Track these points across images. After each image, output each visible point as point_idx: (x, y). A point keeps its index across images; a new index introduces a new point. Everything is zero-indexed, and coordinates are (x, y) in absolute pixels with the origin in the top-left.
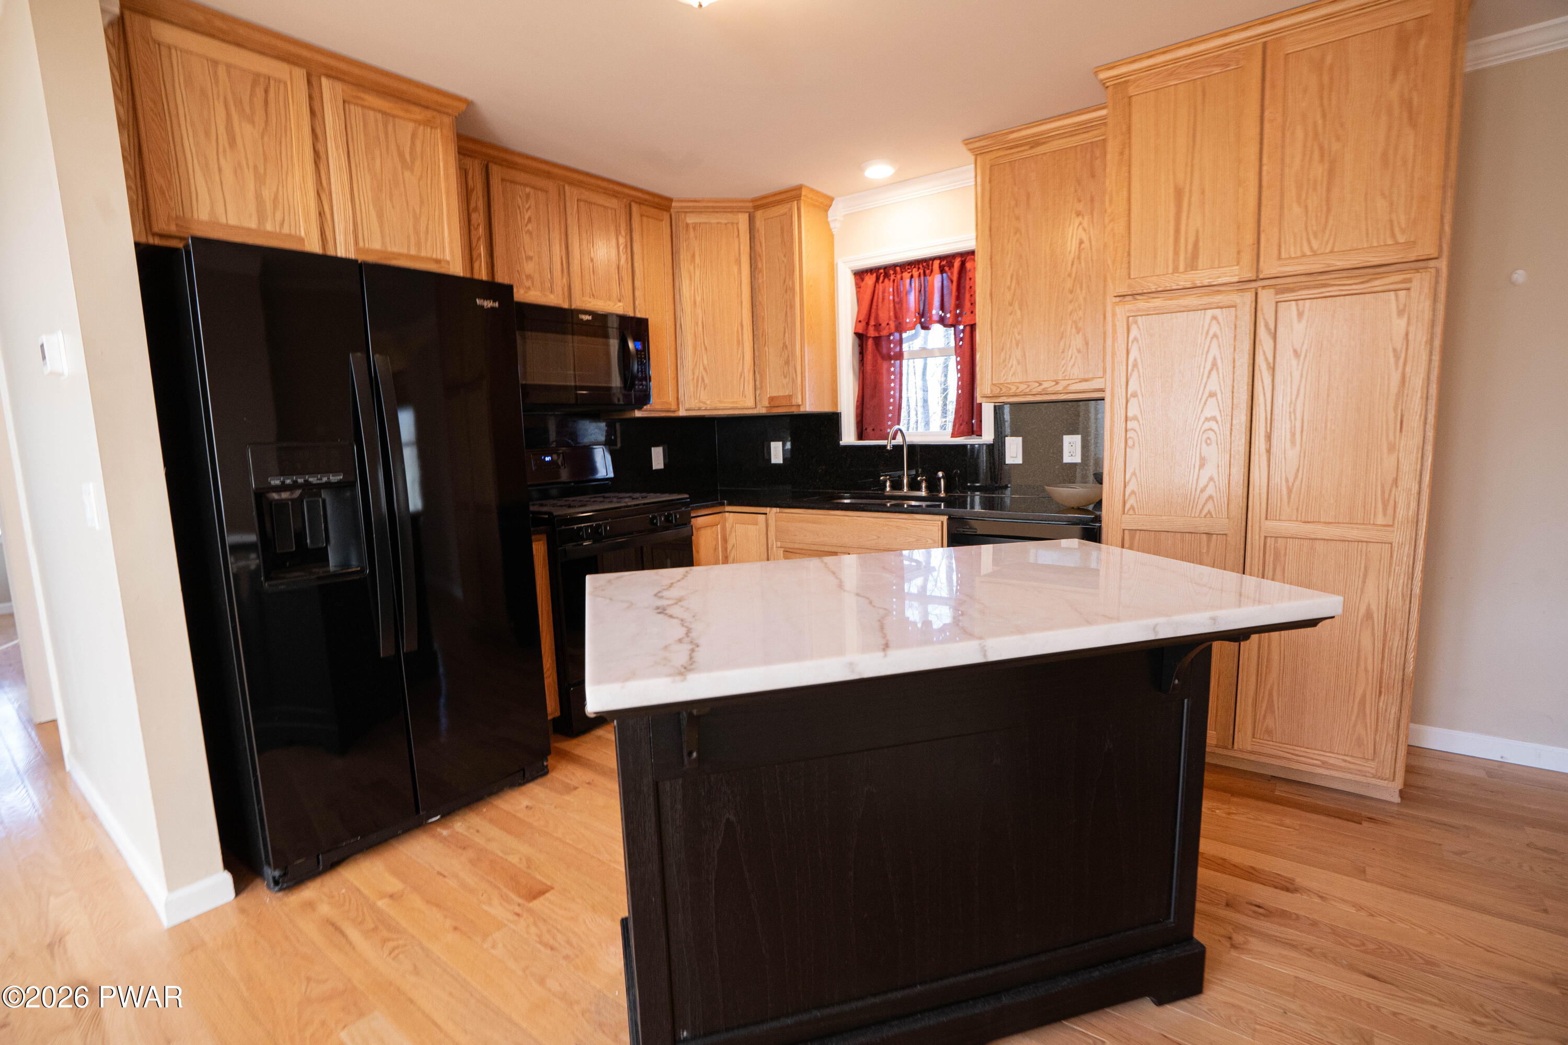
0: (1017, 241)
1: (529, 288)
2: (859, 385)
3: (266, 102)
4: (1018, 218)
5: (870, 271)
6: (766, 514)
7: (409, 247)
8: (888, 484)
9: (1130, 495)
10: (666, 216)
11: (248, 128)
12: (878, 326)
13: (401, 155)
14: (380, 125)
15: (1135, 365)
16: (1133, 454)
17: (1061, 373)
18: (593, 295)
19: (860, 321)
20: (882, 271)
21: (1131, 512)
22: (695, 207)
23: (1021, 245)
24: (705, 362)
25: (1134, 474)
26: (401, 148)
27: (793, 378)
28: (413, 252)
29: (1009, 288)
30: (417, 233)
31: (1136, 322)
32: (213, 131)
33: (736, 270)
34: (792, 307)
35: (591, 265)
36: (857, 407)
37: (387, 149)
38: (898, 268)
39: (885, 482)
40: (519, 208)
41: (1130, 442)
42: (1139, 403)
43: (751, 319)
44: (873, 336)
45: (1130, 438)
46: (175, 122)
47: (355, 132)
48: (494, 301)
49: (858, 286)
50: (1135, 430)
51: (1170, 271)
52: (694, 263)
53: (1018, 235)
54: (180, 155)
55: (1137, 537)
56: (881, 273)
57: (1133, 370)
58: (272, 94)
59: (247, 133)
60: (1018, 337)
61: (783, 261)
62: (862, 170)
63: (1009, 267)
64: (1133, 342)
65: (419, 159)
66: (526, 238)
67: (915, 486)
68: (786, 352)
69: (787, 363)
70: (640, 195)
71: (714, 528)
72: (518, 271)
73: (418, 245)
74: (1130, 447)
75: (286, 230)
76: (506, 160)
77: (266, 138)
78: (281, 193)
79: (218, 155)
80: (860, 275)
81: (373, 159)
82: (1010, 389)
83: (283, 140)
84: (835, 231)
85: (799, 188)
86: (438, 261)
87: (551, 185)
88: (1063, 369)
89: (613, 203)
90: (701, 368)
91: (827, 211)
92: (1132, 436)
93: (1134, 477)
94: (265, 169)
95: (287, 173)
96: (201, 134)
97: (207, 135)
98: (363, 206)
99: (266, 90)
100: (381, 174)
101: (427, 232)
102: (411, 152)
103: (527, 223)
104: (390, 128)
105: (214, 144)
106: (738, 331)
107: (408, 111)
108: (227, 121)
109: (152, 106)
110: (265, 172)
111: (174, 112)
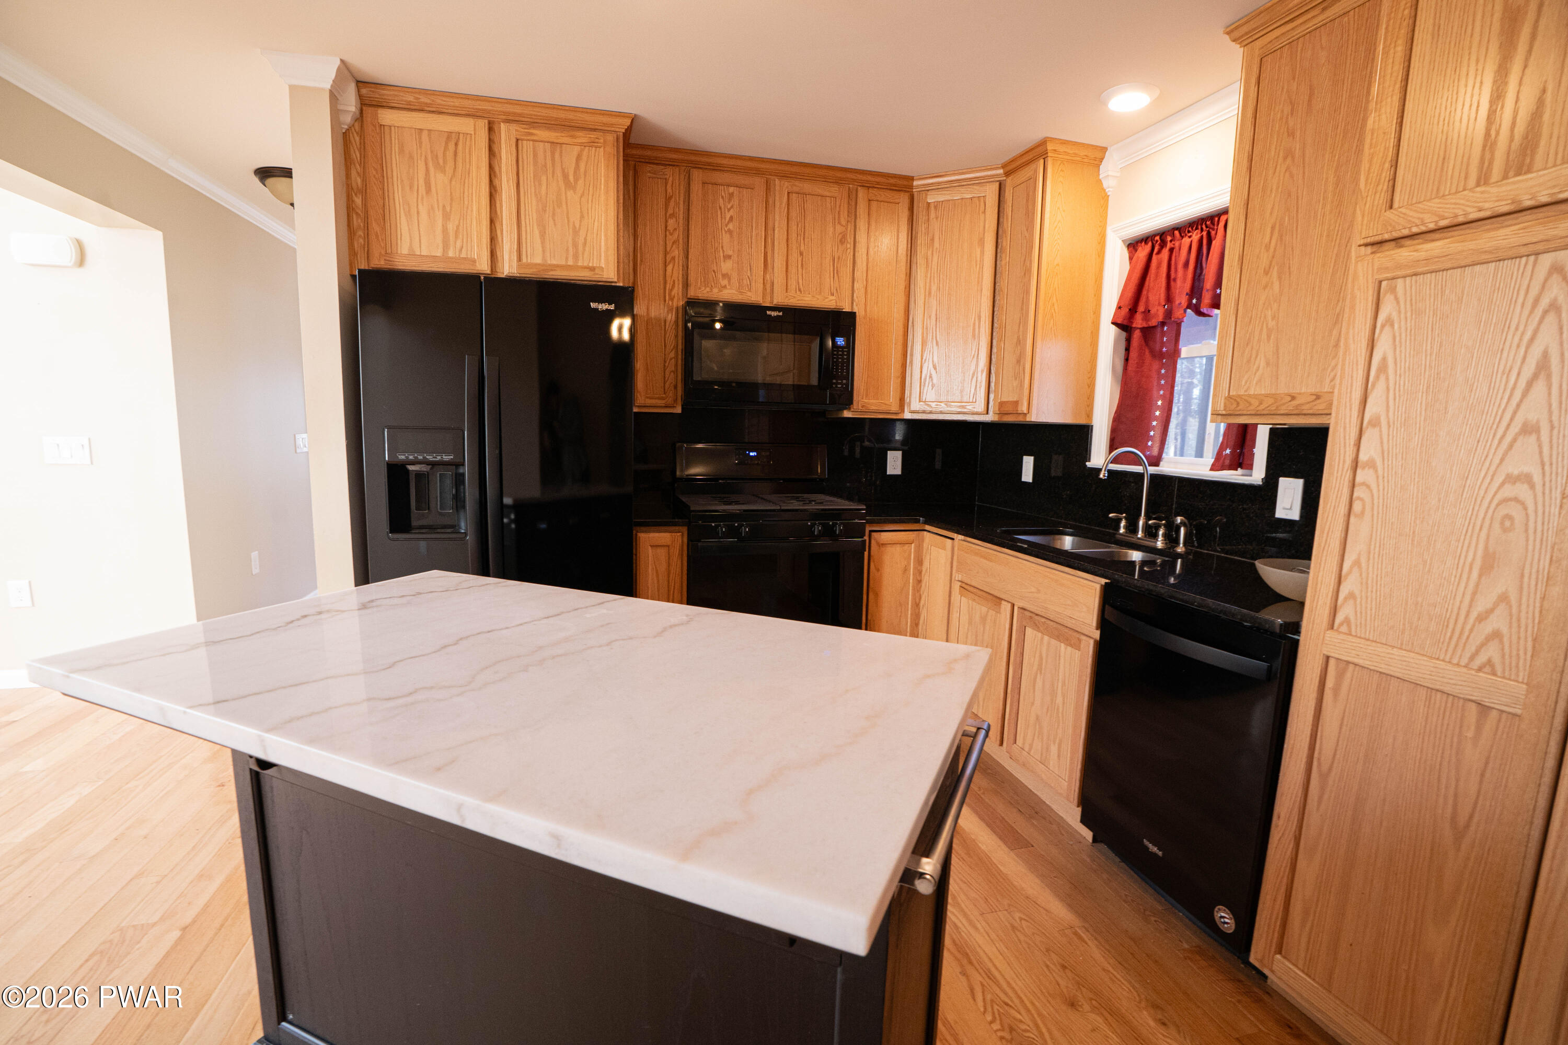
0: (1288, 169)
1: (725, 287)
2: (1120, 391)
3: (456, 154)
4: (1291, 134)
5: (1144, 239)
6: (953, 539)
7: (567, 259)
8: (1123, 524)
9: (1346, 599)
10: (904, 199)
11: (440, 176)
12: (1148, 313)
13: (565, 176)
14: (549, 154)
15: (1383, 368)
16: (1361, 529)
17: (1328, 380)
18: (800, 290)
19: (1121, 308)
20: (1157, 238)
21: (1344, 629)
22: (939, 183)
23: (1292, 176)
25: (1357, 563)
26: (566, 171)
27: (1022, 381)
28: (570, 263)
29: (1267, 247)
30: (575, 245)
32: (416, 183)
33: (978, 253)
35: (800, 259)
36: (1114, 422)
37: (553, 173)
38: (1177, 232)
39: (1118, 521)
40: (720, 208)
41: (1357, 507)
42: (1381, 438)
43: (991, 308)
44: (1139, 326)
45: (1359, 498)
47: (525, 163)
49: (1130, 260)
50: (1368, 487)
52: (932, 248)
53: (1289, 161)
54: (391, 205)
55: (1348, 675)
56: (1157, 241)
57: (1377, 377)
58: (460, 144)
59: (439, 180)
60: (1272, 324)
62: (1105, 104)
63: (1271, 213)
64: (1383, 326)
65: (583, 179)
66: (726, 238)
67: (1151, 533)
69: (1018, 362)
70: (870, 178)
71: (906, 547)
72: (714, 271)
73: (576, 256)
74: (1356, 516)
75: (463, 255)
76: (709, 164)
77: (453, 183)
78: (461, 224)
79: (417, 201)
80: (1133, 246)
81: (540, 184)
82: (1250, 404)
83: (466, 181)
84: (1109, 191)
85: (1043, 143)
86: (592, 269)
87: (759, 182)
89: (834, 190)
90: (931, 366)
91: (1098, 166)
92: (1362, 495)
93: (1356, 570)
94: (451, 207)
95: (467, 208)
96: (407, 188)
97: (411, 187)
98: (528, 228)
99: (456, 144)
100: (547, 197)
101: (585, 244)
102: (575, 172)
103: (728, 223)
104: (557, 156)
105: (415, 193)
106: (974, 324)
107: (573, 137)
108: (426, 175)
109: (374, 173)
110: (451, 210)
111: (390, 175)
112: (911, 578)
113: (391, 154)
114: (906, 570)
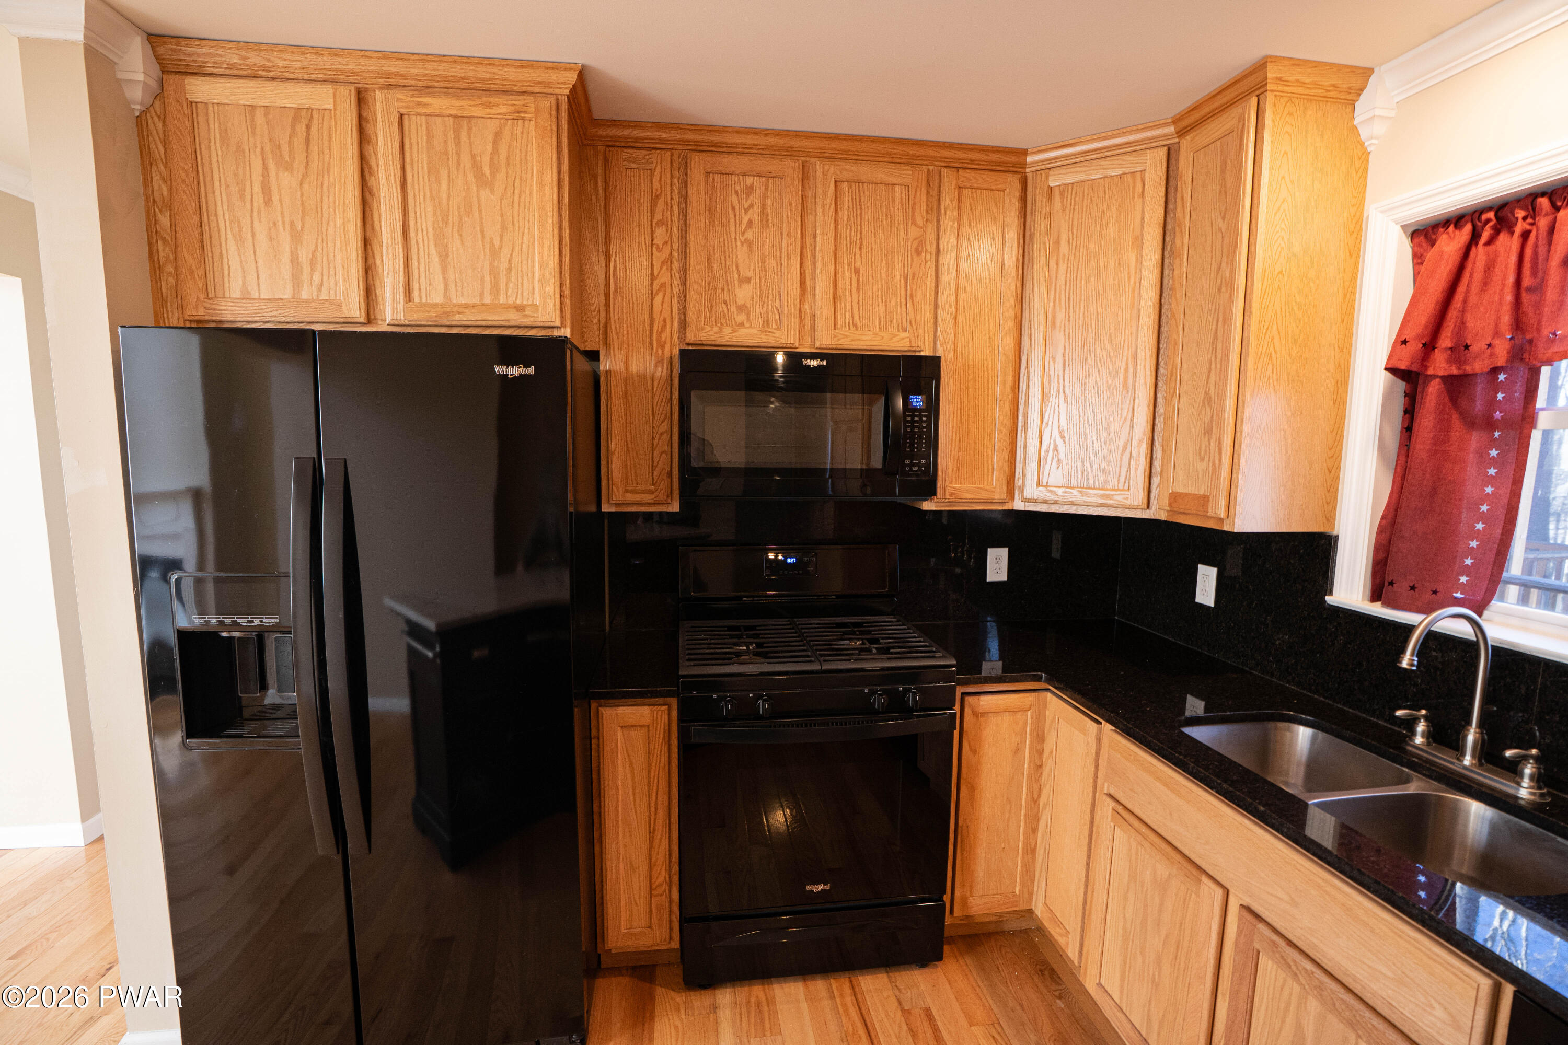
1: (742, 325)
2: (1394, 482)
3: (308, 141)
5: (1456, 220)
7: (482, 295)
8: (1421, 727)
10: (1012, 184)
11: (285, 177)
12: (1460, 350)
13: (477, 167)
14: (450, 133)
18: (855, 325)
19: (1404, 342)
22: (1068, 156)
24: (1063, 423)
26: (478, 158)
27: (1214, 464)
28: (487, 300)
30: (494, 272)
32: (248, 189)
33: (1133, 258)
35: (854, 279)
36: (1381, 530)
37: (457, 167)
40: (733, 208)
43: (1155, 344)
44: (1441, 373)
46: (209, 186)
47: (415, 154)
48: (527, 366)
49: (1418, 259)
52: (1058, 255)
54: (213, 225)
58: (314, 128)
59: (284, 182)
61: (1220, 229)
65: (504, 170)
66: (742, 253)
68: (1208, 409)
69: (1208, 432)
70: (960, 154)
71: (1019, 715)
72: (725, 302)
73: (495, 289)
75: (324, 296)
76: (715, 144)
77: (305, 186)
78: (319, 249)
79: (252, 217)
80: (1427, 232)
81: (438, 181)
83: (326, 182)
84: (1371, 145)
85: (1263, 67)
86: (520, 308)
87: (790, 168)
89: (906, 174)
90: (1056, 432)
91: (1352, 103)
94: (303, 223)
95: (328, 223)
96: (236, 199)
97: (241, 197)
98: (421, 249)
99: (308, 127)
100: (449, 201)
101: (509, 269)
102: (492, 161)
103: (746, 229)
104: (464, 135)
105: (248, 206)
106: (1126, 370)
107: (487, 105)
108: (263, 176)
109: (183, 176)
110: (303, 227)
111: (208, 178)
112: (1026, 762)
113: (209, 147)
114: (1017, 750)
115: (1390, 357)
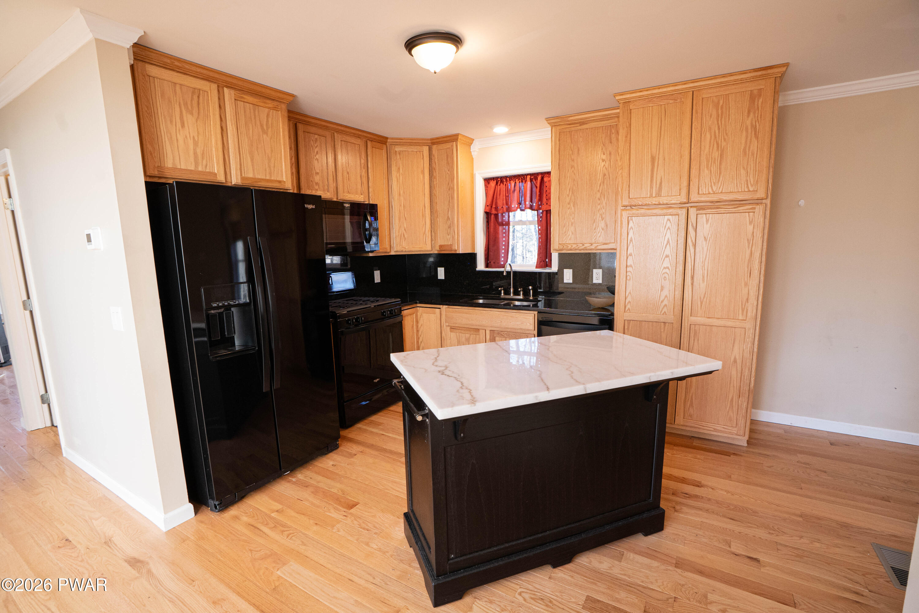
0: (573, 171)
1: (317, 190)
2: (486, 239)
3: (198, 103)
4: (573, 160)
5: (493, 179)
6: (440, 308)
8: (502, 292)
9: (628, 303)
10: (384, 146)
11: (190, 116)
12: (496, 208)
13: (262, 126)
14: (252, 111)
15: (631, 240)
16: (630, 284)
17: (594, 240)
18: (349, 192)
19: (488, 206)
20: (499, 179)
21: (628, 311)
22: (400, 142)
23: (574, 174)
24: (405, 226)
25: (630, 293)
26: (262, 123)
27: (453, 236)
28: (268, 178)
29: (568, 195)
30: (270, 167)
31: (632, 220)
32: (174, 120)
33: (422, 176)
34: (453, 198)
35: (348, 176)
36: (485, 251)
37: (255, 125)
38: (508, 179)
39: (501, 291)
40: (312, 146)
41: (628, 278)
42: (633, 259)
43: (430, 202)
44: (494, 213)
45: (628, 275)
46: (156, 117)
47: (240, 116)
48: (313, 205)
49: (486, 186)
50: (631, 272)
51: (649, 196)
52: (399, 173)
53: (573, 169)
54: (159, 133)
55: (631, 324)
56: (499, 180)
57: (630, 243)
58: (201, 98)
59: (190, 120)
60: (572, 221)
61: (448, 173)
62: (491, 128)
63: (568, 185)
64: (630, 229)
65: (271, 128)
67: (516, 293)
68: (449, 221)
69: (450, 227)
70: (372, 136)
71: (412, 316)
72: (312, 181)
73: (270, 174)
74: (628, 280)
75: (208, 170)
76: (305, 121)
77: (198, 122)
78: (205, 150)
79: (176, 132)
80: (487, 181)
81: (248, 129)
82: (568, 247)
83: (206, 122)
84: (474, 157)
85: (457, 135)
86: (280, 182)
87: (328, 134)
88: (595, 238)
89: (358, 141)
91: (470, 146)
92: (629, 275)
93: (630, 294)
94: (198, 138)
95: (208, 140)
96: (169, 122)
97: (171, 122)
98: (244, 155)
99: (198, 97)
100: (253, 137)
101: (274, 167)
102: (267, 125)
103: (316, 154)
104: (257, 113)
105: (175, 127)
106: (423, 209)
107: (265, 103)
108: (180, 114)
109: (146, 109)
110: (198, 140)
111: (156, 111)
112: (415, 330)
113: (156, 98)
114: (413, 327)
115: (485, 209)
